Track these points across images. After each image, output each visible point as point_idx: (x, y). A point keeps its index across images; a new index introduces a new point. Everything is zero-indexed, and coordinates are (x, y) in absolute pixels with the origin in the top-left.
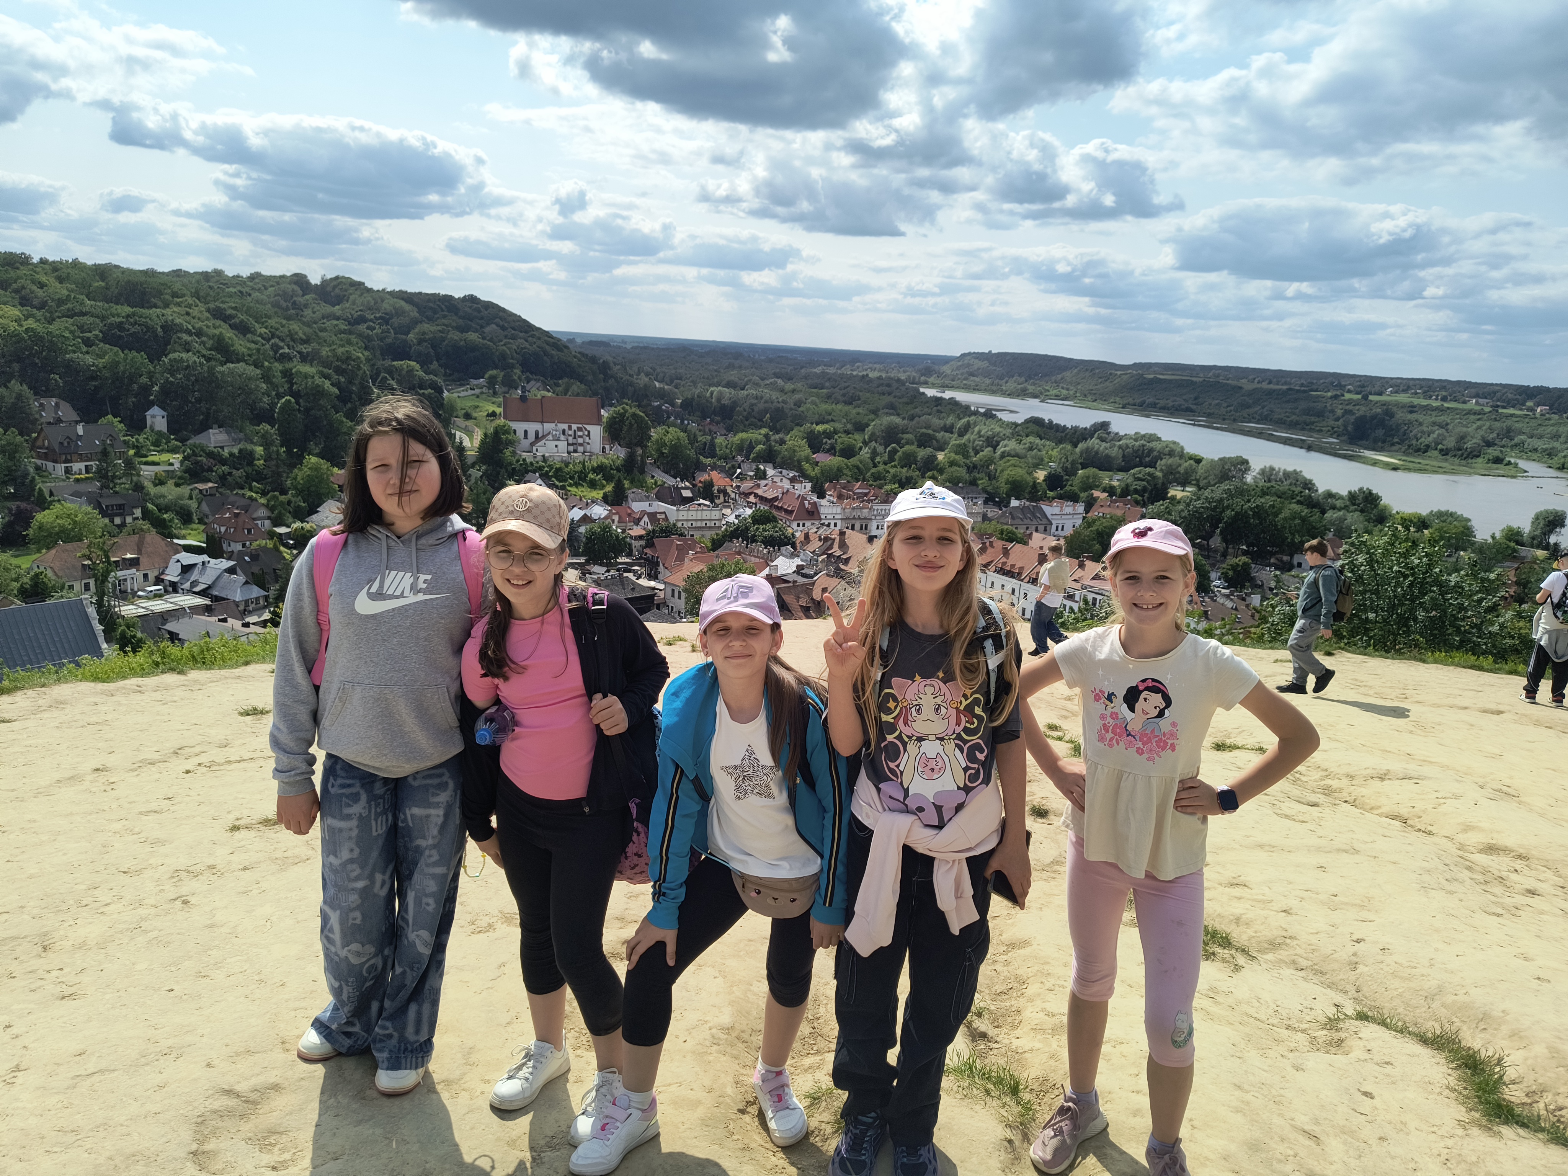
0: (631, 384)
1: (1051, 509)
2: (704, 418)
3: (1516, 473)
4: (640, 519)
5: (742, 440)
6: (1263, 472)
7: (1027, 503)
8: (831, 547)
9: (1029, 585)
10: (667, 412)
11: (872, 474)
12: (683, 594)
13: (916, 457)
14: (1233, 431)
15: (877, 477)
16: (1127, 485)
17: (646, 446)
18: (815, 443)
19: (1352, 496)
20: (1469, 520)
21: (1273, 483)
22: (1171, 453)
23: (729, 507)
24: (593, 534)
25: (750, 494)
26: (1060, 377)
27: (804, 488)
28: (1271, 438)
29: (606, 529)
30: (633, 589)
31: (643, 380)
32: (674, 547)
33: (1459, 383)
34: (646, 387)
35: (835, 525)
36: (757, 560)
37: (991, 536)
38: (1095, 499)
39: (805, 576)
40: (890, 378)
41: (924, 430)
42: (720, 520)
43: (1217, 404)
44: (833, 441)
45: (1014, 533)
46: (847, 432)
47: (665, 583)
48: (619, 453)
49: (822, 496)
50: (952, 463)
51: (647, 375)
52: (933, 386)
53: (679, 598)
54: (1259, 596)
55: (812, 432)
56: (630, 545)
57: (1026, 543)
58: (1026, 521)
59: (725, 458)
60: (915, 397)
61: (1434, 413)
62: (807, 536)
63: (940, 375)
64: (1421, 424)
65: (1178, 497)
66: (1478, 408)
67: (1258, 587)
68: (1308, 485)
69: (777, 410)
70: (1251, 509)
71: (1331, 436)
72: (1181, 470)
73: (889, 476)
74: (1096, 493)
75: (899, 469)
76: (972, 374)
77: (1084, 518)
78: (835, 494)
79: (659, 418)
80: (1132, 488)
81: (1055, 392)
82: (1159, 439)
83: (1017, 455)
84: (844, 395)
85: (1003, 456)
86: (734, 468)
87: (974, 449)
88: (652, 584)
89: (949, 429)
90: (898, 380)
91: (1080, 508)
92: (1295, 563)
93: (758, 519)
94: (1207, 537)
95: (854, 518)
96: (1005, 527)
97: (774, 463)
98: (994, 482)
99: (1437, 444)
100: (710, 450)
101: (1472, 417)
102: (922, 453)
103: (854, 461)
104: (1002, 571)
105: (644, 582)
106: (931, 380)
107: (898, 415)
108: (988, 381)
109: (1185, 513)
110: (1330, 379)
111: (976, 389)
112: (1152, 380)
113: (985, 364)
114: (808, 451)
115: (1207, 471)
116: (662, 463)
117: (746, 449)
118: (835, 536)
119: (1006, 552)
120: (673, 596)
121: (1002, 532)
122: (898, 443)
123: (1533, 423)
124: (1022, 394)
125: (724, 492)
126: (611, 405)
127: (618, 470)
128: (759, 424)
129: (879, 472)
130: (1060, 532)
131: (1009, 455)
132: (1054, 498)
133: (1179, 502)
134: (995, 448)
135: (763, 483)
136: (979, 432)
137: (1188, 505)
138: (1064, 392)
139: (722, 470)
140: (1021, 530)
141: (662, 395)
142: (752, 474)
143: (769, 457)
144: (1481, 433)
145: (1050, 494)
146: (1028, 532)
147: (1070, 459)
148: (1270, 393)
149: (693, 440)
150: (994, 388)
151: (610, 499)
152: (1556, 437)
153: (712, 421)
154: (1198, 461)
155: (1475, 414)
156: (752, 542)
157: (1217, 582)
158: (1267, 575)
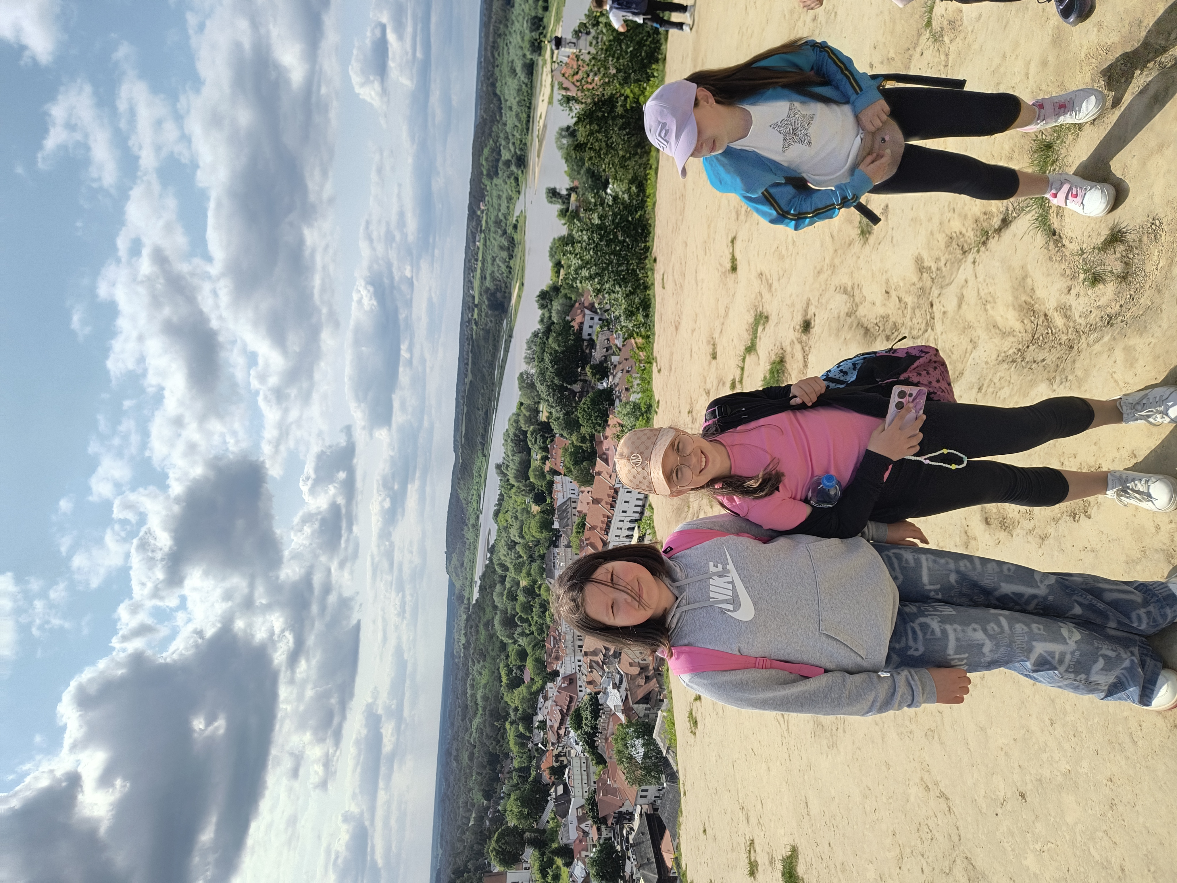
0: (472, 847)
1: (559, 497)
2: (498, 780)
3: (523, 215)
4: (584, 832)
5: (515, 744)
6: (528, 363)
7: (556, 516)
8: (597, 663)
9: (616, 509)
10: (495, 812)
11: (539, 635)
12: (643, 787)
13: (525, 603)
14: (500, 384)
15: (541, 631)
16: (540, 448)
17: (522, 829)
18: (516, 682)
19: (542, 307)
20: (554, 239)
21: (535, 356)
22: (517, 422)
23: (569, 751)
24: (598, 874)
25: (558, 733)
26: (464, 502)
27: (551, 688)
28: (505, 360)
29: (595, 862)
30: (643, 834)
31: (468, 836)
32: (605, 798)
33: (466, 253)
34: (475, 833)
35: (579, 661)
36: (611, 723)
37: (581, 540)
38: (551, 469)
39: (621, 682)
40: (466, 627)
41: (504, 597)
42: (580, 758)
43: (482, 396)
44: (514, 668)
45: (579, 524)
46: (507, 657)
47: (636, 805)
48: (530, 855)
49: (556, 673)
50: (529, 574)
51: (464, 833)
52: (471, 593)
53: (647, 791)
54: (613, 357)
55: (508, 685)
56: (606, 839)
57: (585, 515)
58: (569, 516)
59: (530, 758)
60: (479, 606)
61: (486, 265)
62: (590, 683)
63: (463, 589)
64: (493, 272)
65: (547, 414)
66: (482, 241)
67: (606, 358)
68: (535, 335)
69: (491, 715)
70: (553, 367)
71: (502, 324)
72: (528, 414)
73: (540, 621)
74: (547, 469)
75: (533, 614)
76: (462, 565)
77: (565, 475)
78: (555, 662)
79: (499, 819)
80: (542, 445)
81: (475, 504)
82: (507, 430)
83: (521, 528)
84: (479, 662)
85: (522, 537)
86: (538, 750)
87: (517, 558)
88: (637, 816)
89: (503, 579)
90: (467, 620)
91: (557, 478)
92: (588, 337)
93: (578, 724)
94: (574, 393)
95: (573, 646)
96: (574, 531)
97: (533, 715)
98: (541, 542)
99: (505, 261)
100: (524, 772)
101: (488, 243)
102: (521, 598)
103: (529, 650)
104: (607, 531)
105: (636, 824)
106: (467, 596)
107: (493, 618)
108: (467, 552)
109: (558, 409)
110: (464, 327)
111: (473, 561)
112: (466, 439)
113: (454, 556)
114: (523, 688)
115: (529, 398)
116: (537, 814)
117: (523, 739)
118: (588, 659)
119: (593, 528)
120: (645, 797)
121: (578, 533)
122: (515, 616)
123: (491, 210)
124: (476, 527)
125: (558, 756)
126: (489, 864)
127: (543, 854)
128: (502, 731)
129: (537, 629)
130: (576, 492)
131: (521, 533)
132: (552, 498)
133: (551, 413)
134: (516, 543)
135: (549, 723)
136: (505, 555)
137: (552, 407)
138: (474, 497)
139: (539, 760)
140: (577, 520)
141: (480, 819)
142: (542, 733)
143: (527, 719)
144: (498, 238)
145: (548, 501)
146: (577, 514)
147: (523, 488)
148: (474, 363)
149: (516, 787)
150: (472, 547)
151: (568, 861)
152: (499, 197)
153: (501, 772)
154: (522, 404)
155: (486, 242)
156: (597, 728)
157: (605, 384)
158: (598, 355)
